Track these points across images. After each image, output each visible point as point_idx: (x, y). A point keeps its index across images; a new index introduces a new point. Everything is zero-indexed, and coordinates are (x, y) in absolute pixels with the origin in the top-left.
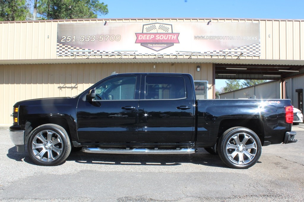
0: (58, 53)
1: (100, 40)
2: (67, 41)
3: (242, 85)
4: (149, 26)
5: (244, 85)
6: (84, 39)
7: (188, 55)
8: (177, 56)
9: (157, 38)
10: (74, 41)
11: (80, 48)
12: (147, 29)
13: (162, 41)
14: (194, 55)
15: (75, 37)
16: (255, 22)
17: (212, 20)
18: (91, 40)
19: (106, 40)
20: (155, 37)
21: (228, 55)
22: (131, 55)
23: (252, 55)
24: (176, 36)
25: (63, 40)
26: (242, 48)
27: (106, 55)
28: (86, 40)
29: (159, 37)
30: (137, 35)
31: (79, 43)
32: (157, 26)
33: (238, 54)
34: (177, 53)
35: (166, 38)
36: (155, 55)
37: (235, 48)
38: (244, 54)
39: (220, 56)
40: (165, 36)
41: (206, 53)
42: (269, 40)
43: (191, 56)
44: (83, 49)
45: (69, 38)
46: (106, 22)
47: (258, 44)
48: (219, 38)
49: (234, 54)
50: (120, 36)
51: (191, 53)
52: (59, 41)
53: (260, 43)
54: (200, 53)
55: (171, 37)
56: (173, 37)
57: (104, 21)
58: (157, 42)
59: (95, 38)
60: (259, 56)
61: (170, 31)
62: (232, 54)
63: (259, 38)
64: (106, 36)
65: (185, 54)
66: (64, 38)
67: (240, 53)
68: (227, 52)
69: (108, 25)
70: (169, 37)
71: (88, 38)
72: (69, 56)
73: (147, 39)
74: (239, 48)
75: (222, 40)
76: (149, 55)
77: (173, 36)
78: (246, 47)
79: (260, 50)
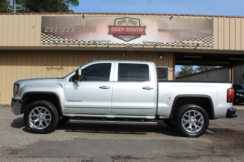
0: (42, 42)
1: (78, 31)
2: (50, 31)
3: (195, 70)
4: (120, 20)
5: (197, 70)
6: (64, 30)
7: (153, 45)
8: (143, 45)
9: (127, 30)
10: (56, 31)
11: (61, 38)
12: (118, 22)
13: (131, 33)
14: (158, 45)
15: (56, 28)
16: (209, 18)
17: (173, 15)
18: (71, 31)
19: (83, 31)
20: (125, 29)
21: (186, 46)
22: (104, 44)
23: (207, 45)
24: (143, 29)
25: (46, 31)
26: (199, 40)
27: (84, 44)
28: (66, 31)
29: (129, 29)
30: (110, 27)
31: (60, 33)
32: (127, 20)
33: (195, 45)
34: (144, 43)
35: (134, 30)
36: (125, 45)
37: (192, 40)
38: (200, 45)
39: (180, 46)
40: (134, 28)
41: (168, 43)
42: (221, 34)
43: (155, 46)
44: (63, 39)
45: (51, 28)
46: (84, 15)
47: (212, 36)
48: (179, 31)
49: (191, 45)
50: (95, 28)
51: (155, 44)
52: (43, 31)
53: (213, 36)
54: (163, 43)
55: (139, 29)
56: (140, 30)
57: (82, 15)
58: (127, 34)
59: (74, 29)
60: (212, 47)
61: (138, 25)
62: (190, 45)
63: (212, 31)
64: (83, 28)
65: (150, 44)
66: (47, 28)
67: (196, 44)
68: (186, 43)
69: (85, 18)
70: (137, 29)
71: (68, 29)
72: (51, 44)
73: (119, 31)
74: (196, 40)
75: (182, 33)
76: (120, 45)
77: (140, 28)
78: (201, 39)
79: (213, 42)
